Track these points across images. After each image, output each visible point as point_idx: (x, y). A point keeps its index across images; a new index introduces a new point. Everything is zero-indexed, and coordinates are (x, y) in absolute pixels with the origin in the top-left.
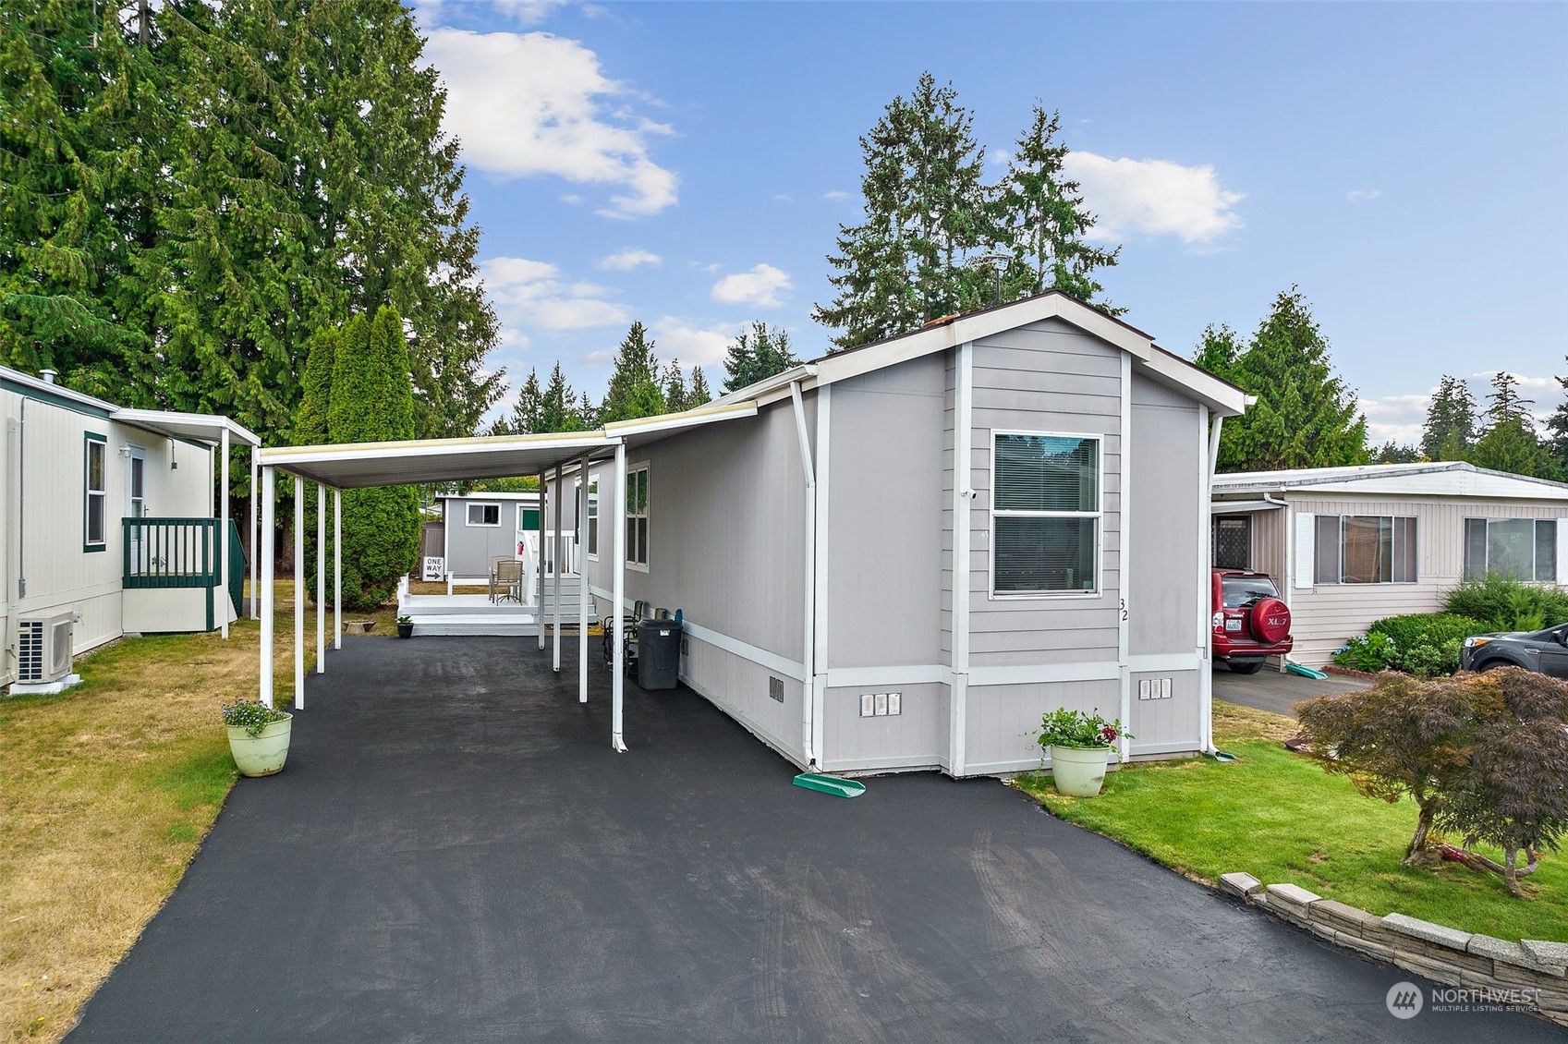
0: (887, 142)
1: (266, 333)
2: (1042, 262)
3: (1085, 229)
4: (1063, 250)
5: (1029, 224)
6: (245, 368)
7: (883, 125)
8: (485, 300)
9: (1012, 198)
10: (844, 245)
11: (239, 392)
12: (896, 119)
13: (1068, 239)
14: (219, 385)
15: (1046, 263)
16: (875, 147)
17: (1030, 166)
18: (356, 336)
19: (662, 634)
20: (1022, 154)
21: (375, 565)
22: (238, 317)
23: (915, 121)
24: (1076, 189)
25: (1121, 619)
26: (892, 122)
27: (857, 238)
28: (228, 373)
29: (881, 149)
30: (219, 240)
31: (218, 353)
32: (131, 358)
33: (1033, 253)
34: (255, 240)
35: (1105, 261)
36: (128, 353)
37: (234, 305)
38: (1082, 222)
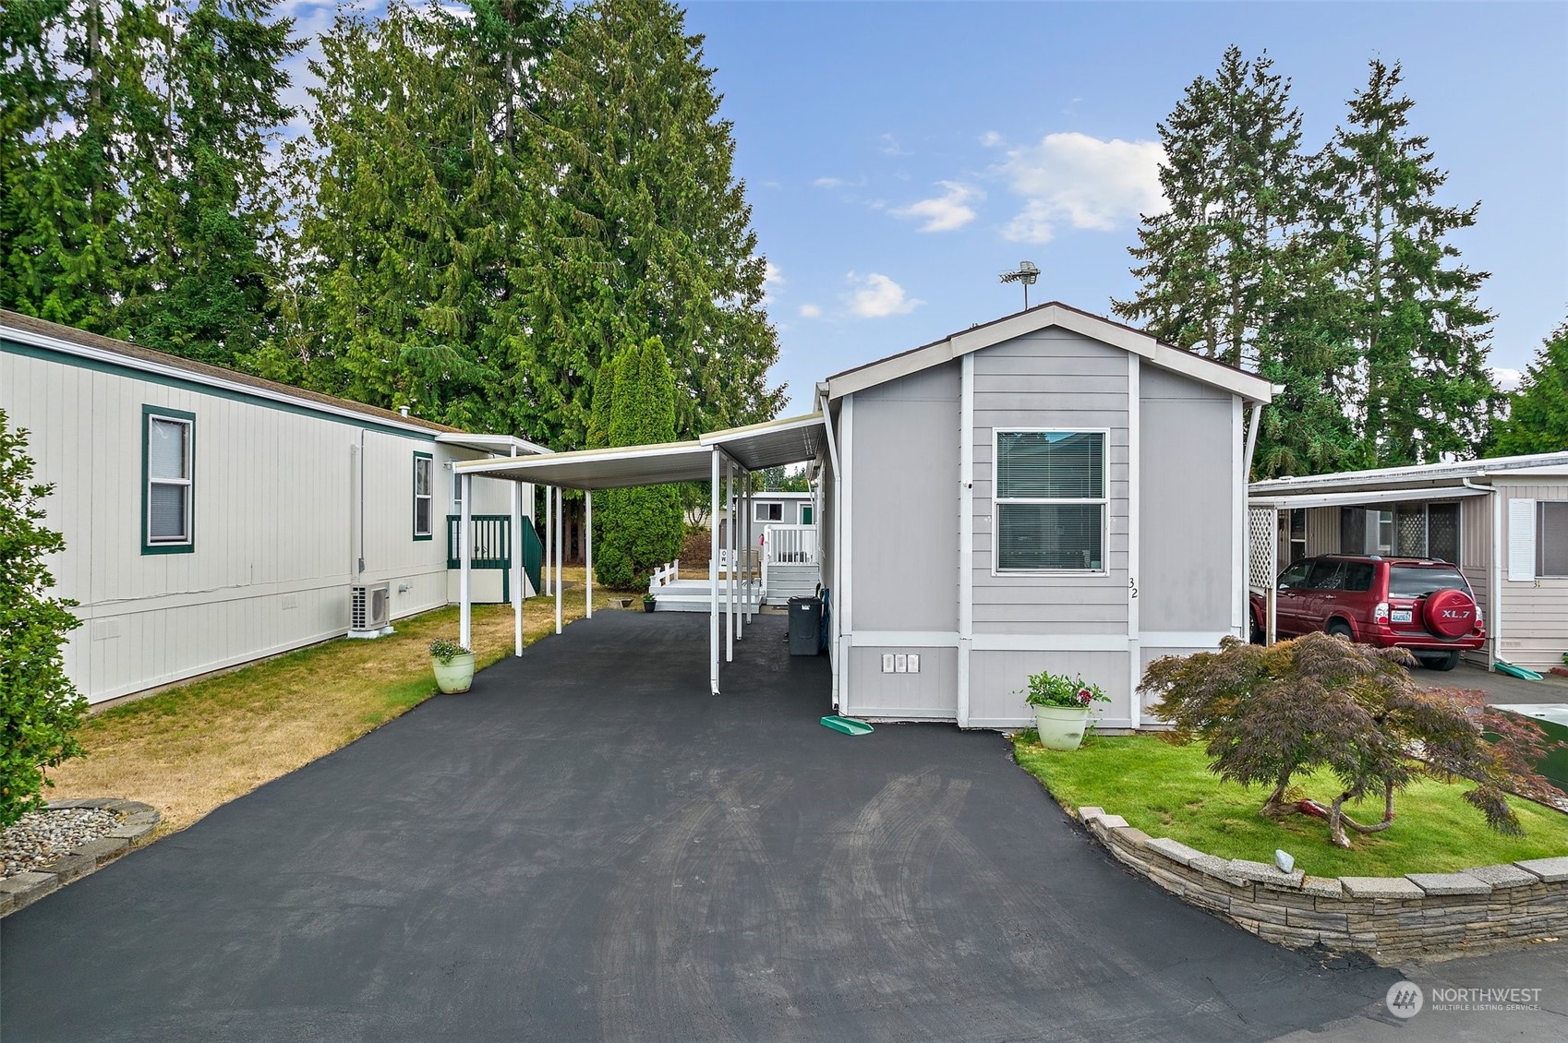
0: (1187, 125)
1: (584, 363)
2: (1377, 230)
3: (1433, 188)
4: (1408, 216)
5: (1366, 191)
6: (571, 392)
7: (1183, 108)
8: (769, 322)
9: (1342, 165)
10: (1143, 234)
11: (565, 413)
12: (1196, 100)
13: (1413, 202)
14: (552, 408)
15: (1383, 232)
16: (1173, 132)
17: (1366, 126)
18: (628, 364)
19: (804, 608)
20: (1355, 114)
21: (644, 553)
22: (564, 352)
23: (1219, 98)
24: (1424, 145)
25: (1130, 596)
26: (1193, 104)
27: (1159, 226)
28: (557, 398)
29: (1181, 133)
30: (551, 290)
31: (550, 381)
32: (489, 390)
33: (1365, 222)
34: (578, 288)
35: (1459, 221)
36: (487, 386)
37: (561, 342)
38: (1429, 181)
